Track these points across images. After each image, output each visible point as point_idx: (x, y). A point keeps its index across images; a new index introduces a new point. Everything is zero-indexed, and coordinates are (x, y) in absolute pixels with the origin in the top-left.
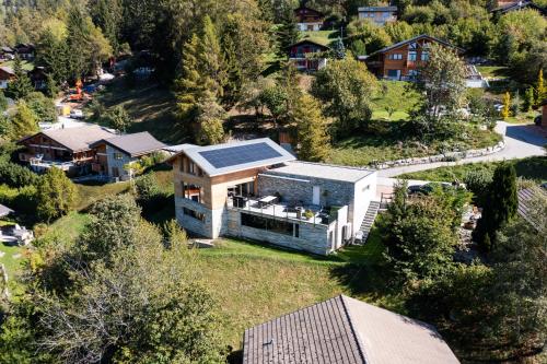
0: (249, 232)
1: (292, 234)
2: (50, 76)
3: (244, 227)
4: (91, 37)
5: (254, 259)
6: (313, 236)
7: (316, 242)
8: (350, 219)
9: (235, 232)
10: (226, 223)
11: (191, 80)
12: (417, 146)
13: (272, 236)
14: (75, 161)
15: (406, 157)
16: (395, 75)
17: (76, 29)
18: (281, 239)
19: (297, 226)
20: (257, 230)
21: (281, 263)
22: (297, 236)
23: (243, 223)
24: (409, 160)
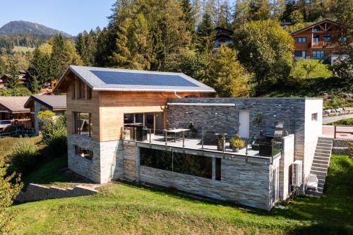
0: (150, 174)
1: (210, 177)
2: (35, 77)
3: (143, 168)
4: (68, 53)
5: (147, 212)
6: (246, 177)
7: (250, 187)
8: (299, 155)
9: (132, 175)
10: (121, 163)
11: (123, 56)
12: (345, 97)
13: (181, 181)
14: (13, 120)
15: (335, 107)
16: (301, 56)
17: (58, 48)
18: (194, 183)
19: (218, 161)
20: (160, 172)
21: (192, 221)
22: (218, 178)
23: (142, 163)
24: (340, 109)
